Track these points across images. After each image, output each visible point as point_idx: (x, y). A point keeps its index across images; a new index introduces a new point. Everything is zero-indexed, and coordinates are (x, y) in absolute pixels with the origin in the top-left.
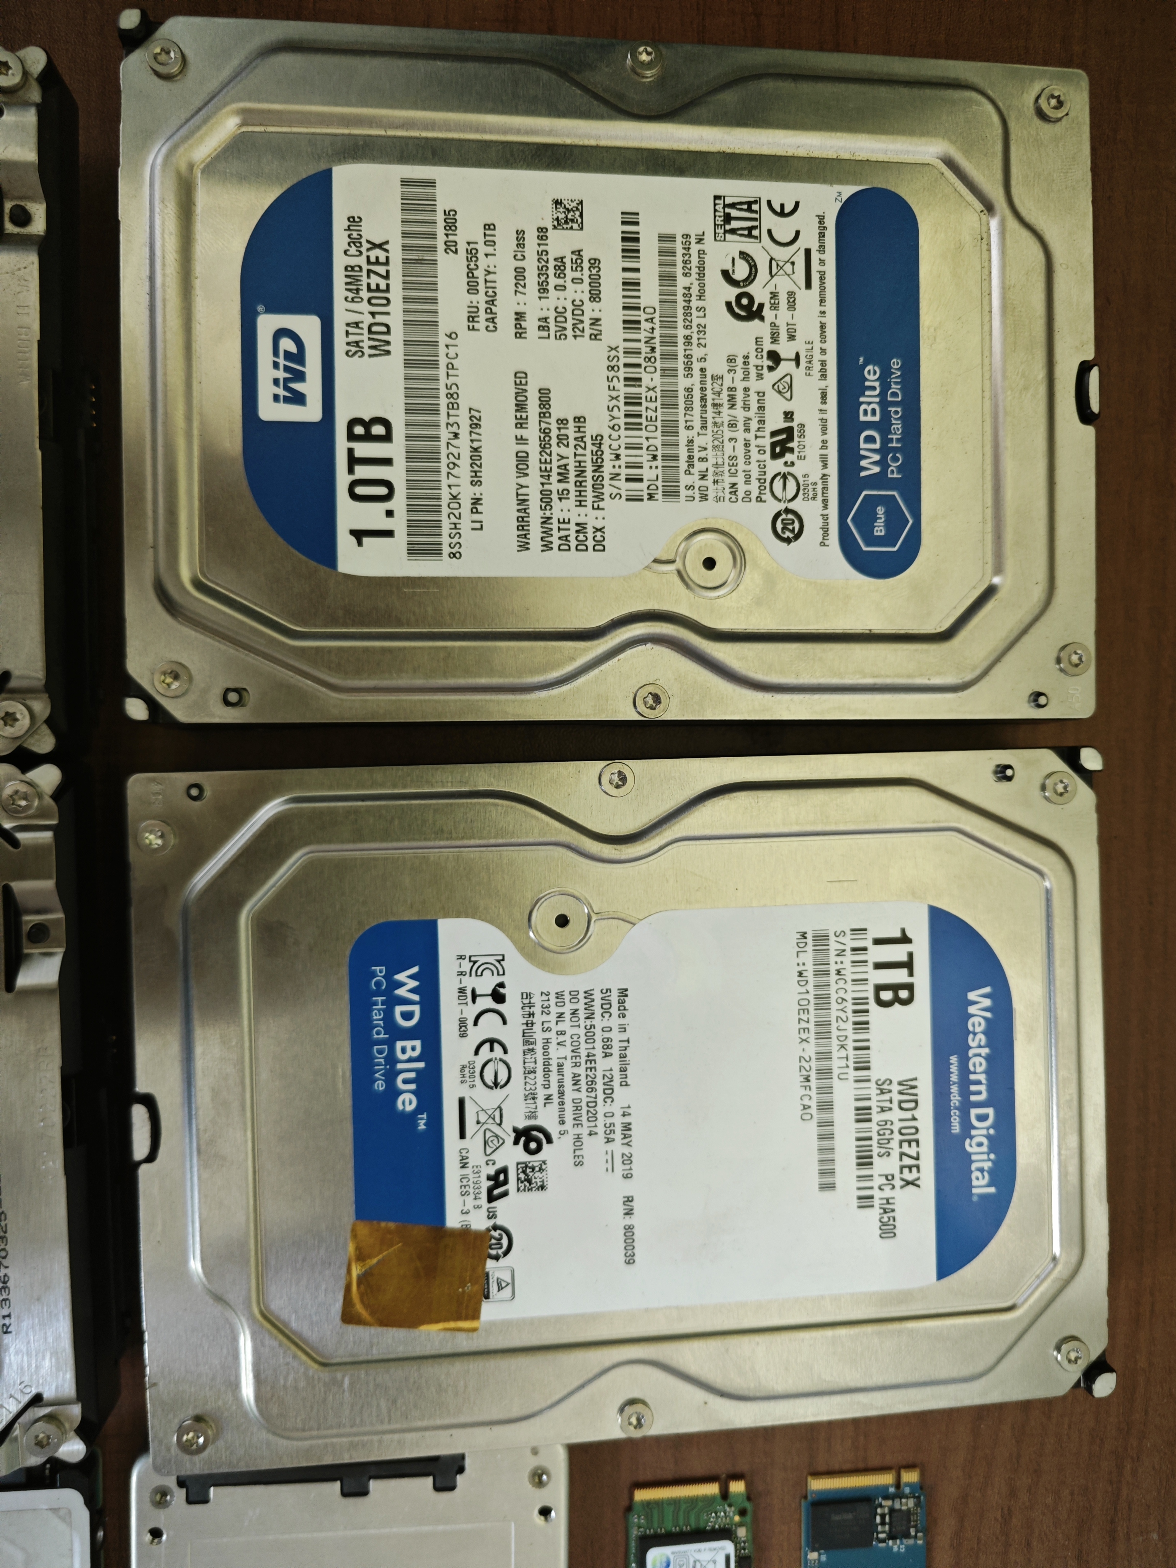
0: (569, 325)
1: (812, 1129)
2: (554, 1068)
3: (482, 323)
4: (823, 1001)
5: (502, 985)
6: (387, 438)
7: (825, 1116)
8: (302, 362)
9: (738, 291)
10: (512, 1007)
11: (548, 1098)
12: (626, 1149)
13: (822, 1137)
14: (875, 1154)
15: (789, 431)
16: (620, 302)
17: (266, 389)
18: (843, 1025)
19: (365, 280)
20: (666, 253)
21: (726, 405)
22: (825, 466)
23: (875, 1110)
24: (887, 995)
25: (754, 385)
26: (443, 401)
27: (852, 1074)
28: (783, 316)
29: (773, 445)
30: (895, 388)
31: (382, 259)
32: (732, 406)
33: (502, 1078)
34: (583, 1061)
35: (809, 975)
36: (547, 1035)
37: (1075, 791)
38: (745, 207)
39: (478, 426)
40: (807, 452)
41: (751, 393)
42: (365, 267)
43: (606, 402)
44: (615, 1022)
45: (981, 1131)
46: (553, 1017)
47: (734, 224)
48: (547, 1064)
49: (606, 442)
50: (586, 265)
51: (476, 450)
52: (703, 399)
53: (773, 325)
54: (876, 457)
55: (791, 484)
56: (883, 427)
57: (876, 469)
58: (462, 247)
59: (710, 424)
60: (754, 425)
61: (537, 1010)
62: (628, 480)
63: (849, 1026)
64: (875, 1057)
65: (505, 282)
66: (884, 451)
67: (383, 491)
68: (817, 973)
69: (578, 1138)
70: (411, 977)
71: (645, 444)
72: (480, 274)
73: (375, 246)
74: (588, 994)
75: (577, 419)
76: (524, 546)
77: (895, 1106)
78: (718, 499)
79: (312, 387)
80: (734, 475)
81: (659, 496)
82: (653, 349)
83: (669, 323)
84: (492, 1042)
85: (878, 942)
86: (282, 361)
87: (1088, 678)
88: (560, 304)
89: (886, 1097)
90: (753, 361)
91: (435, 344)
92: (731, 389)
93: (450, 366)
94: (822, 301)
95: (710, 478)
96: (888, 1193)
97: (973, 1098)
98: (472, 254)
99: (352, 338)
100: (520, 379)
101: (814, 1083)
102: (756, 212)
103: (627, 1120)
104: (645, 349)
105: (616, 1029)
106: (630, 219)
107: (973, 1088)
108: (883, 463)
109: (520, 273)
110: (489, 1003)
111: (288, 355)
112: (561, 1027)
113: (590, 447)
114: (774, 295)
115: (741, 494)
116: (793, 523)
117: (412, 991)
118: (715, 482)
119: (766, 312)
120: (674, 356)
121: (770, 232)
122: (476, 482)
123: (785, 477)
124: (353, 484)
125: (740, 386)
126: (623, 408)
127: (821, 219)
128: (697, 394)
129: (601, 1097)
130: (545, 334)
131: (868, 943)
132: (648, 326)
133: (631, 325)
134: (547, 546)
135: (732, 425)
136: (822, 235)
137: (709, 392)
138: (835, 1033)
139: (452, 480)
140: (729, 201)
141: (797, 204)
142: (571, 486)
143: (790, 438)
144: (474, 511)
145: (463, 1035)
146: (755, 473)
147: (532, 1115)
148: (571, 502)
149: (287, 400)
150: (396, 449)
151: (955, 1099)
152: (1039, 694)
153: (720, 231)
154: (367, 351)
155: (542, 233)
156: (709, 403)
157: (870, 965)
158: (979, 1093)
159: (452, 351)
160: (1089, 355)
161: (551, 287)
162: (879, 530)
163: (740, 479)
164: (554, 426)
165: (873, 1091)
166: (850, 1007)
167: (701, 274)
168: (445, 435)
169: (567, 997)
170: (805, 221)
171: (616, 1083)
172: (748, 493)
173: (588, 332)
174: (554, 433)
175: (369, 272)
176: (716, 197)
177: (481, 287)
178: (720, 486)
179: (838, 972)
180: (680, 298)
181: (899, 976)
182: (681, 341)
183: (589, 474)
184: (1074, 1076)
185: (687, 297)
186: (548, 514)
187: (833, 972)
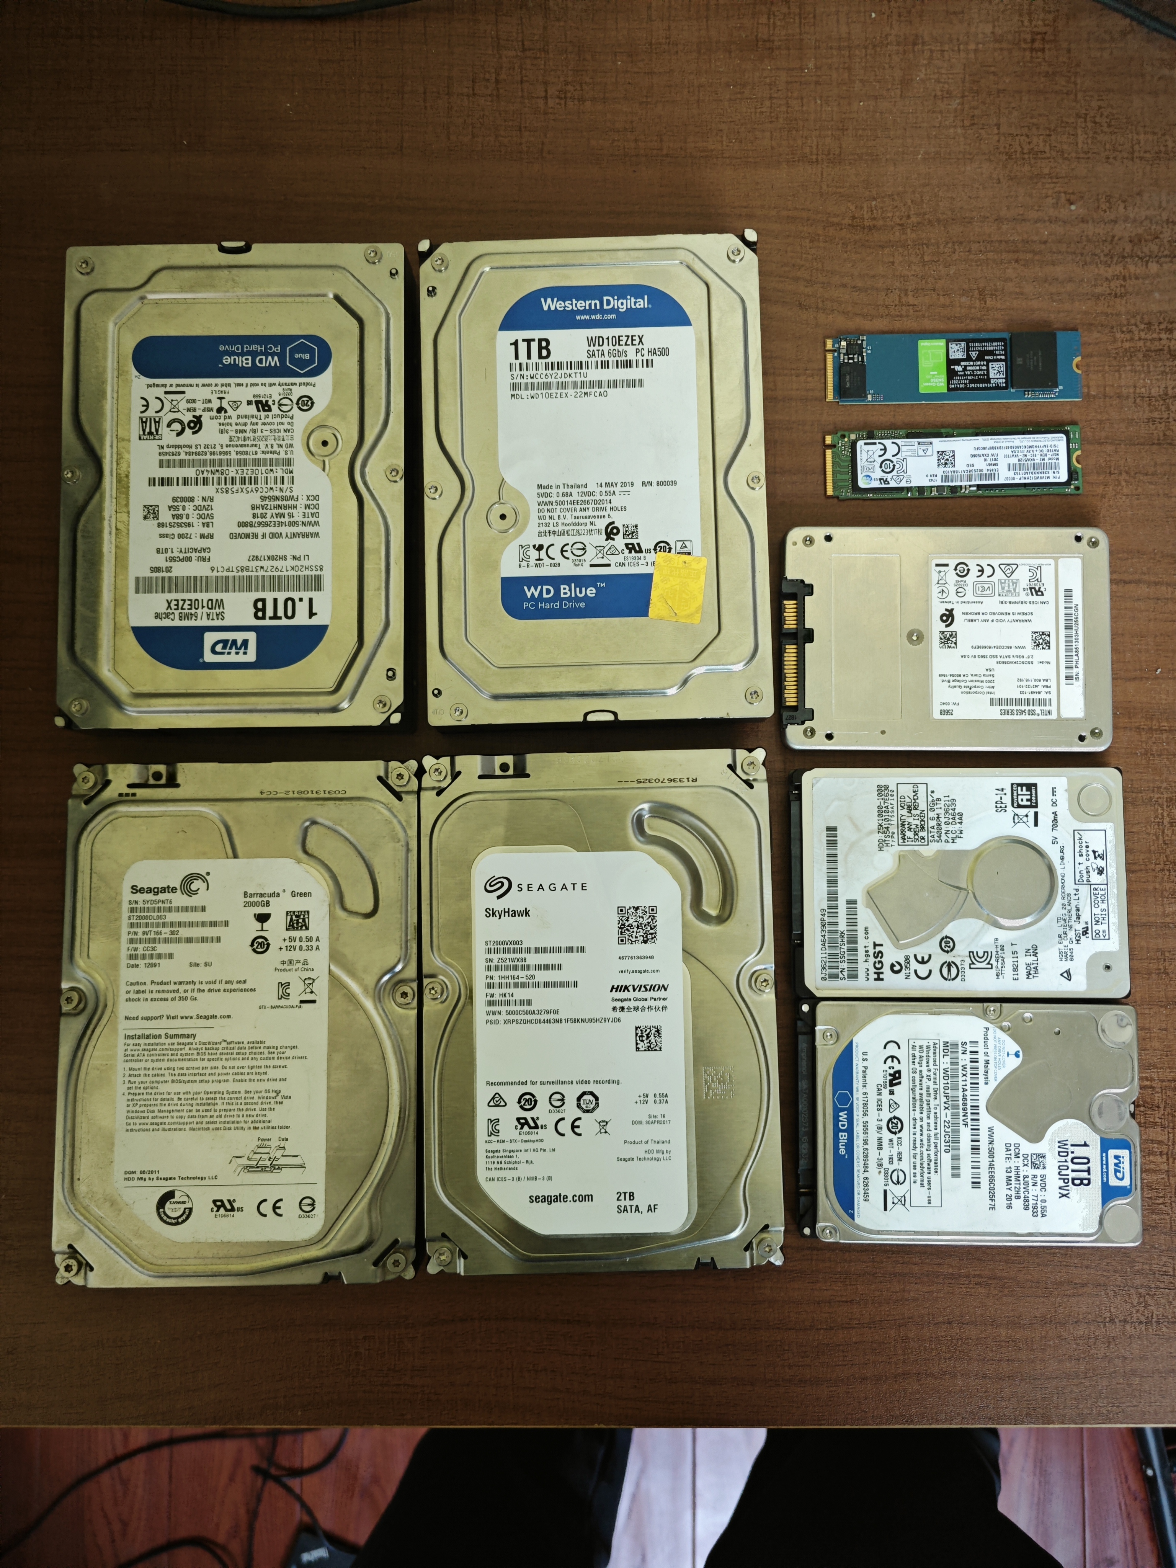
0: (206, 512)
1: (611, 391)
2: (577, 521)
3: (206, 555)
4: (547, 386)
5: (534, 546)
6: (264, 601)
7: (605, 384)
8: (228, 641)
9: (187, 428)
10: (545, 541)
11: (591, 523)
12: (619, 485)
13: (616, 386)
14: (625, 359)
15: (257, 403)
16: (194, 487)
17: (241, 658)
18: (559, 375)
19: (186, 611)
20: (169, 464)
21: (244, 434)
22: (275, 384)
23: (603, 359)
24: (544, 353)
25: (234, 420)
26: (245, 574)
27: (584, 370)
28: (199, 405)
29: (264, 411)
30: (235, 348)
31: (176, 603)
32: (245, 431)
33: (581, 546)
34: (573, 506)
35: (533, 393)
36: (560, 524)
37: (440, 254)
38: (144, 424)
39: (257, 557)
40: (267, 393)
41: (238, 422)
42: (180, 611)
43: (244, 495)
44: (554, 491)
45: (615, 303)
46: (551, 521)
47: (153, 430)
48: (575, 524)
49: (264, 494)
50: (176, 504)
51: (269, 558)
52: (242, 446)
53: (204, 411)
54: (270, 358)
55: (284, 402)
56: (254, 354)
57: (276, 358)
58: (169, 564)
59: (254, 443)
60: (254, 420)
61: (547, 529)
62: (283, 483)
63: (559, 372)
64: (575, 359)
65: (185, 543)
66: (266, 354)
67: (290, 603)
68: (532, 389)
69: (612, 509)
70: (529, 590)
71: (265, 475)
72: (181, 556)
73: (169, 606)
74: (540, 504)
75: (253, 508)
76: (317, 535)
77: (601, 348)
78: (292, 439)
79: (239, 636)
80: (280, 431)
81: (291, 468)
82: (217, 471)
83: (204, 463)
84: (562, 551)
85: (517, 357)
86: (227, 650)
87: (381, 246)
88: (195, 516)
89: (596, 353)
90: (222, 421)
91: (217, 577)
92: (236, 432)
93: (228, 570)
94: (191, 385)
95: (281, 442)
96: (645, 352)
97: (598, 307)
98: (172, 559)
99: (215, 617)
100: (233, 536)
101: (588, 390)
102: (147, 419)
103: (604, 485)
104: (217, 475)
105: (558, 490)
106: (152, 482)
107: (593, 307)
108: (273, 355)
109: (181, 536)
110: (543, 552)
111: (224, 647)
112: (556, 517)
113: (267, 502)
114: (188, 410)
115: (289, 427)
116: (303, 401)
117: (536, 590)
118: (283, 440)
119: (197, 414)
120: (220, 460)
121: (157, 412)
122: (284, 558)
123: (280, 405)
124: (287, 617)
125: (235, 427)
126: (247, 486)
127: (149, 386)
128: (239, 449)
129: (592, 498)
130: (211, 524)
131: (518, 362)
132: (205, 473)
133: (205, 482)
134: (317, 523)
135: (254, 431)
136: (157, 386)
137: (238, 443)
138: (563, 379)
139: (284, 570)
140: (141, 433)
141: (142, 398)
142: (286, 512)
143: (261, 402)
144: (299, 559)
145: (559, 565)
146: (279, 420)
147: (600, 531)
148: (294, 511)
149: (246, 648)
150: (269, 596)
151: (598, 317)
152: (391, 273)
153: (157, 437)
154: (221, 610)
155: (161, 525)
156: (243, 443)
157: (529, 361)
158: (595, 304)
159: (220, 569)
160: (216, 247)
161: (187, 521)
162: (307, 356)
163: (282, 427)
164: (257, 520)
165: (593, 359)
166: (550, 371)
167: (179, 447)
168: (261, 573)
169: (541, 514)
170: (151, 394)
171: (585, 490)
172: (289, 423)
173: (209, 503)
174: (260, 520)
175: (182, 609)
176: (140, 439)
177: (188, 555)
178: (285, 438)
179: (532, 378)
180: (191, 457)
181: (534, 346)
182: (212, 457)
183: (280, 503)
184: (588, 253)
185: (190, 454)
186: (300, 523)
187: (532, 380)
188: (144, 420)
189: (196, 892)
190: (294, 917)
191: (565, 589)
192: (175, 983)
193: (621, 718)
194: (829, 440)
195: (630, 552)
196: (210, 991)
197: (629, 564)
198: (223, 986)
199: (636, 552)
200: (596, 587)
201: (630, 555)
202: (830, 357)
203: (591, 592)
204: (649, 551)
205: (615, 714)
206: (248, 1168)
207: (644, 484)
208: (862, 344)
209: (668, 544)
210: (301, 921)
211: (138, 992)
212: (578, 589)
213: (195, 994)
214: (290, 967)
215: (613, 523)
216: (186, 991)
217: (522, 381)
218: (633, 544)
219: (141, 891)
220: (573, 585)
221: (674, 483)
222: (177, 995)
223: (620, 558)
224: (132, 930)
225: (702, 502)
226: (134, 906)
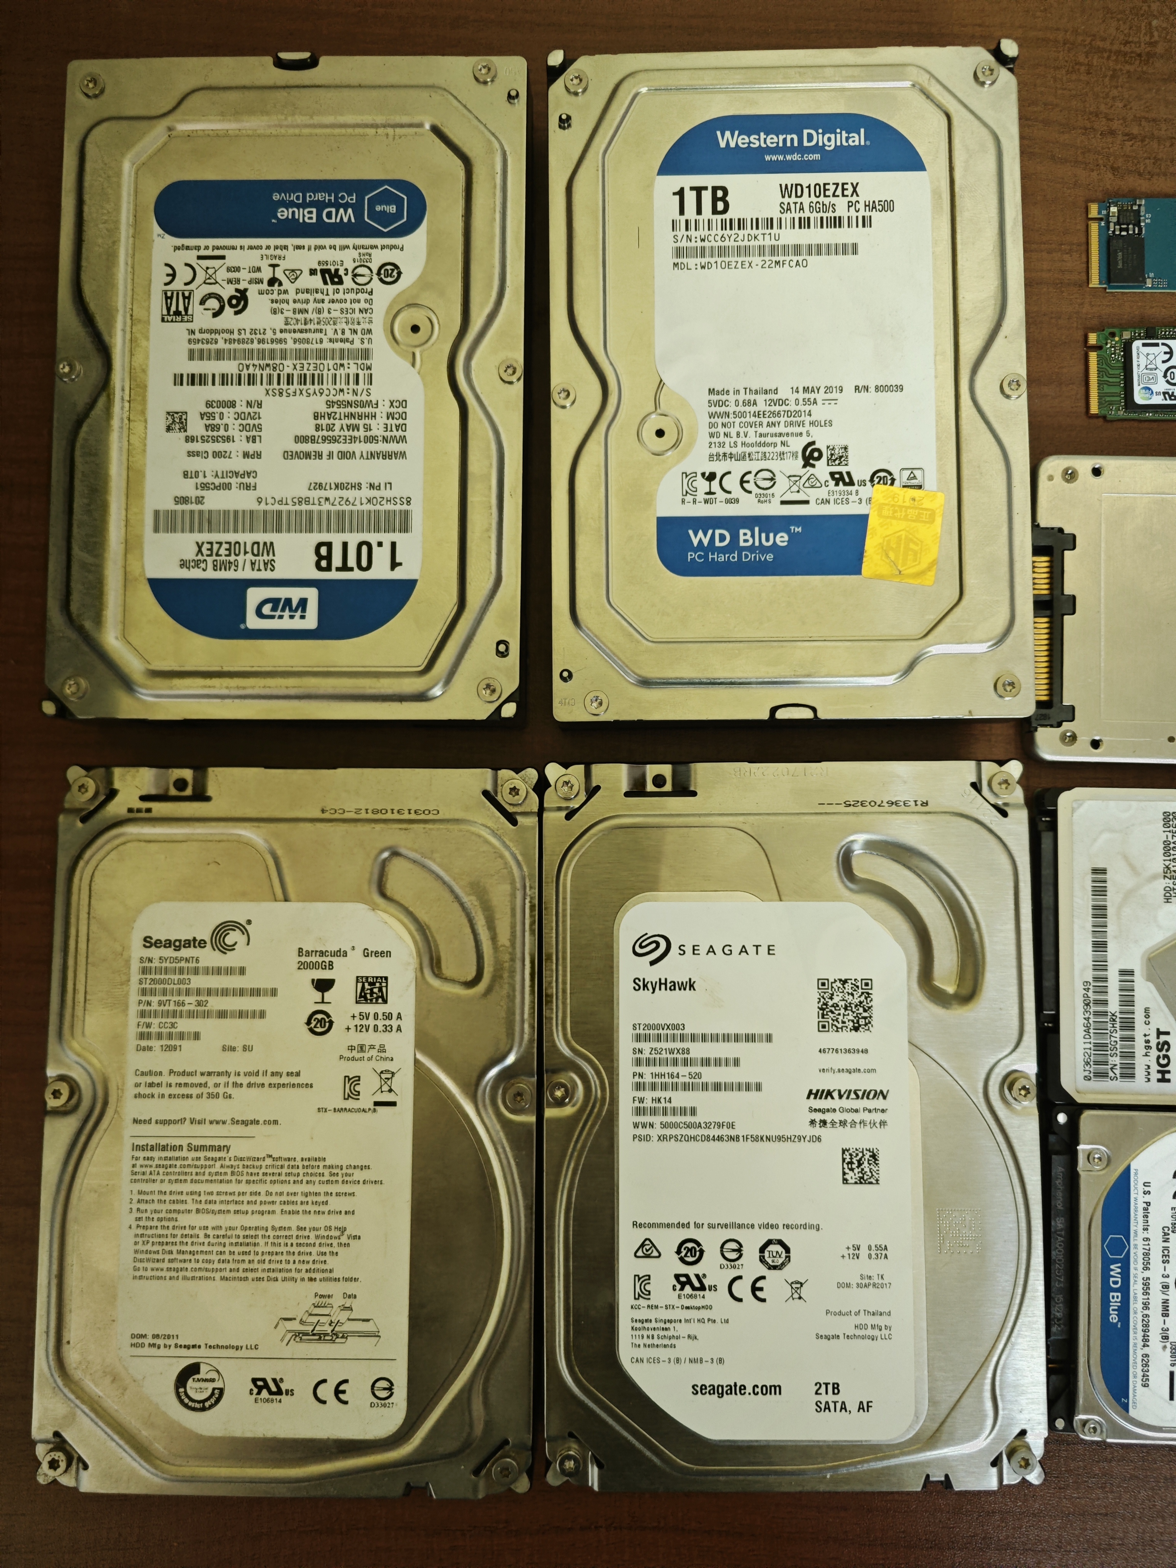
0: (251, 422)
1: (813, 259)
2: (763, 440)
3: (251, 481)
4: (722, 251)
5: (703, 474)
6: (329, 545)
7: (804, 250)
8: (279, 600)
9: (227, 306)
10: (719, 468)
11: (783, 443)
12: (822, 390)
13: (819, 253)
14: (833, 215)
15: (323, 272)
16: (235, 387)
17: (297, 624)
18: (741, 237)
19: (223, 558)
20: (202, 355)
21: (306, 315)
22: (348, 247)
23: (802, 215)
24: (720, 206)
25: (291, 296)
26: (304, 507)
27: (775, 230)
28: (244, 275)
29: (333, 283)
30: (293, 197)
31: (209, 546)
32: (307, 311)
33: (769, 475)
34: (757, 419)
35: (704, 261)
36: (739, 444)
37: (577, 70)
38: (169, 301)
39: (320, 485)
40: (338, 259)
41: (297, 298)
42: (214, 557)
43: (304, 398)
44: (732, 398)
45: (819, 139)
46: (727, 440)
47: (181, 308)
48: (760, 444)
49: (331, 398)
50: (210, 410)
51: (337, 487)
52: (301, 331)
53: (250, 282)
54: (342, 211)
55: (360, 271)
56: (320, 206)
57: (350, 211)
58: (200, 493)
59: (319, 327)
60: (319, 296)
61: (721, 451)
62: (357, 383)
63: (741, 232)
64: (763, 215)
65: (222, 465)
66: (337, 206)
67: (364, 549)
68: (703, 255)
69: (812, 423)
70: (696, 535)
71: (333, 371)
72: (217, 481)
73: (200, 551)
74: (711, 415)
75: (316, 416)
76: (403, 455)
77: (799, 200)
78: (371, 322)
79: (295, 594)
80: (354, 311)
81: (368, 362)
82: (268, 365)
83: (250, 354)
84: (742, 482)
85: (682, 212)
86: (278, 613)
87: (496, 60)
88: (237, 427)
89: (793, 206)
90: (275, 296)
91: (265, 512)
92: (294, 312)
93: (281, 502)
94: (234, 248)
95: (356, 327)
96: (861, 206)
97: (796, 144)
98: (205, 486)
99: (262, 567)
100: (288, 455)
101: (781, 258)
102: (172, 294)
103: (801, 390)
104: (268, 371)
105: (737, 397)
106: (179, 380)
107: (789, 144)
108: (346, 206)
109: (217, 454)
110: (715, 483)
111: (274, 609)
112: (734, 434)
113: (335, 409)
114: (230, 281)
115: (367, 306)
116: (387, 270)
117: (705, 535)
118: (359, 323)
119: (241, 287)
120: (272, 351)
121: (186, 284)
122: (359, 486)
123: (355, 275)
124: (360, 567)
125: (292, 305)
126: (308, 386)
127: (177, 248)
128: (298, 335)
129: (784, 407)
130: (258, 439)
131: (683, 219)
132: (251, 368)
133: (251, 380)
134: (403, 439)
135: (319, 311)
136: (188, 248)
137: (297, 327)
138: (746, 243)
139: (357, 502)
140: (165, 312)
141: (167, 265)
142: (361, 423)
143: (328, 271)
144: (379, 488)
145: (737, 501)
146: (352, 296)
147: (794, 455)
148: (373, 422)
149: (304, 610)
150: (336, 540)
151: (796, 157)
152: (509, 97)
153: (186, 318)
154: (271, 557)
155: (190, 439)
156: (303, 327)
157: (698, 217)
158: (792, 140)
159: (270, 501)
160: (269, 60)
161: (226, 434)
162: (392, 209)
163: (356, 306)
164: (320, 433)
165: (788, 216)
166: (728, 232)
167: (216, 332)
168: (326, 507)
169: (713, 430)
170: (179, 260)
171: (775, 397)
172: (366, 301)
173: (256, 409)
174: (325, 433)
175: (217, 555)
176: (163, 320)
177: (226, 480)
178: (361, 320)
179: (703, 240)
180: (232, 346)
181: (707, 196)
182: (261, 346)
183: (353, 410)
185: (231, 341)
186: (380, 438)
187: (703, 244)
188: (169, 294)
189: (232, 948)
190: (367, 986)
191: (745, 534)
192: (202, 1074)
193: (822, 715)
194: (1093, 339)
195: (837, 484)
196: (250, 1085)
197: (835, 501)
198: (267, 1080)
199: (845, 484)
200: (788, 532)
201: (837, 488)
202: (1094, 227)
203: (782, 539)
204: (863, 483)
205: (814, 710)
206: (299, 1335)
207: (857, 388)
208: (1139, 211)
209: (890, 474)
210: (376, 990)
211: (151, 1085)
212: (763, 535)
213: (230, 1090)
214: (361, 1055)
215: (813, 443)
216: (217, 1085)
217: (689, 244)
218: (840, 473)
219: (157, 944)
220: (757, 529)
221: (900, 388)
222: (205, 1091)
223: (822, 493)
224: (144, 999)
225: (939, 415)
226: (147, 964)
